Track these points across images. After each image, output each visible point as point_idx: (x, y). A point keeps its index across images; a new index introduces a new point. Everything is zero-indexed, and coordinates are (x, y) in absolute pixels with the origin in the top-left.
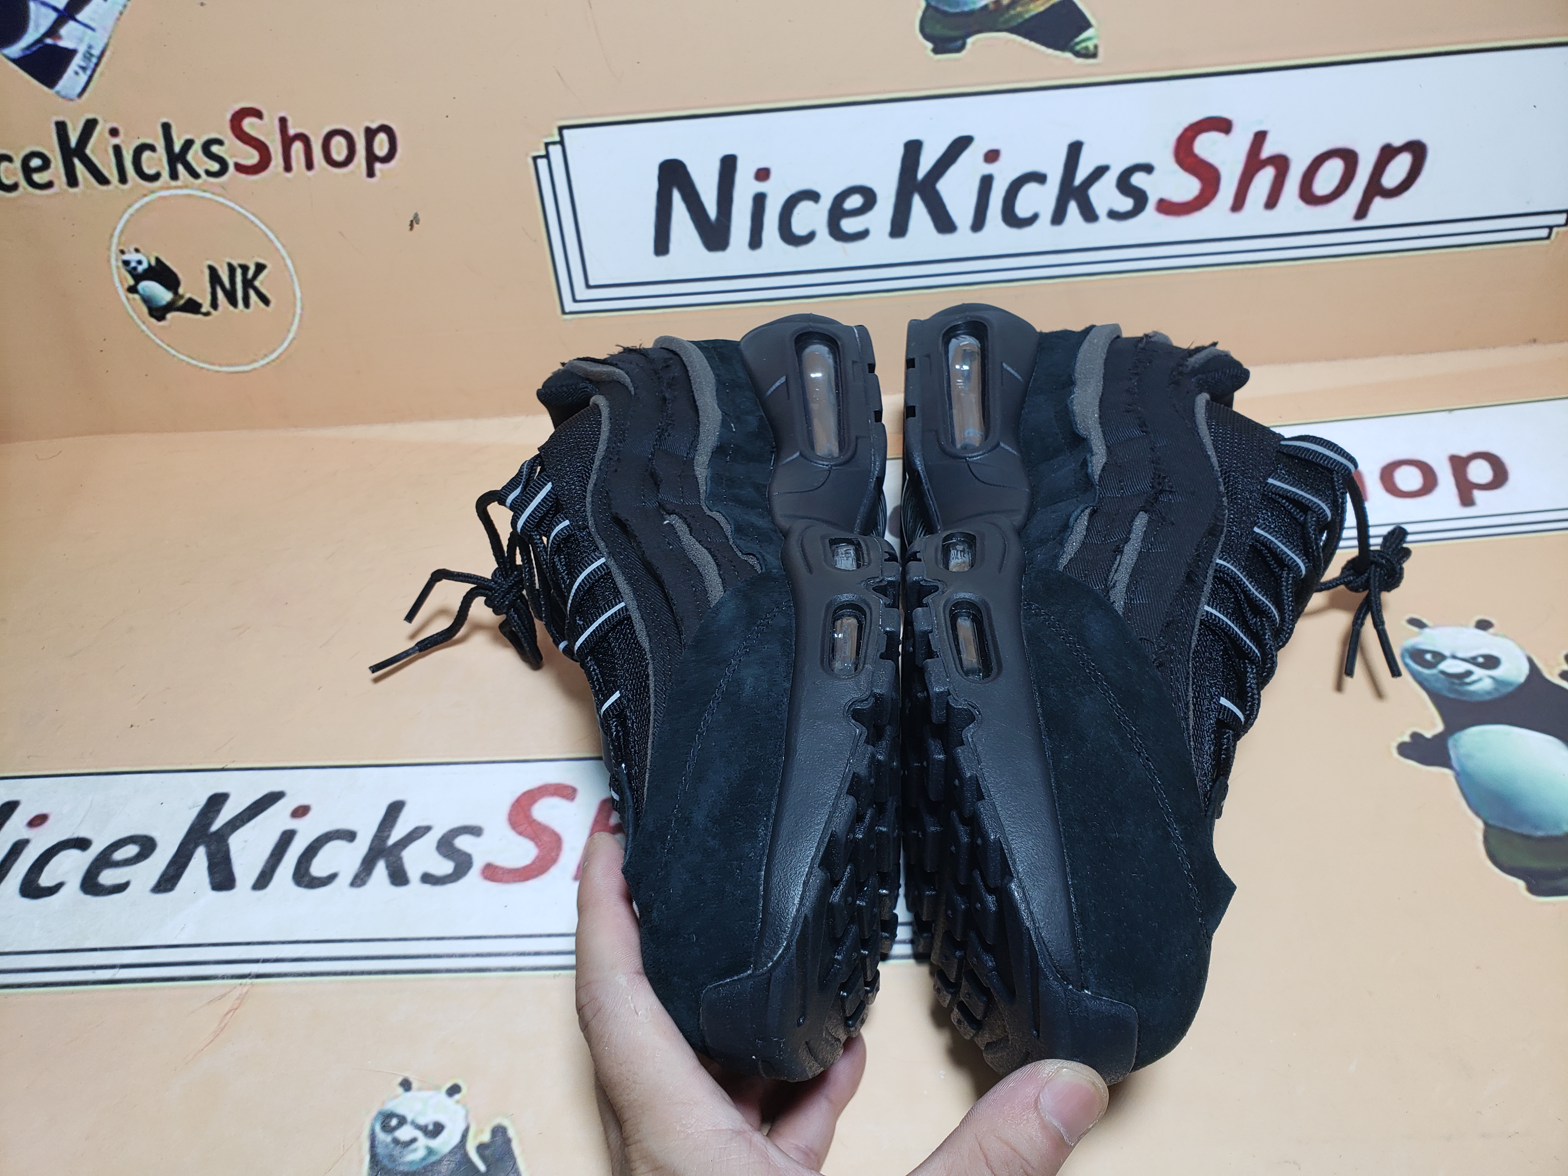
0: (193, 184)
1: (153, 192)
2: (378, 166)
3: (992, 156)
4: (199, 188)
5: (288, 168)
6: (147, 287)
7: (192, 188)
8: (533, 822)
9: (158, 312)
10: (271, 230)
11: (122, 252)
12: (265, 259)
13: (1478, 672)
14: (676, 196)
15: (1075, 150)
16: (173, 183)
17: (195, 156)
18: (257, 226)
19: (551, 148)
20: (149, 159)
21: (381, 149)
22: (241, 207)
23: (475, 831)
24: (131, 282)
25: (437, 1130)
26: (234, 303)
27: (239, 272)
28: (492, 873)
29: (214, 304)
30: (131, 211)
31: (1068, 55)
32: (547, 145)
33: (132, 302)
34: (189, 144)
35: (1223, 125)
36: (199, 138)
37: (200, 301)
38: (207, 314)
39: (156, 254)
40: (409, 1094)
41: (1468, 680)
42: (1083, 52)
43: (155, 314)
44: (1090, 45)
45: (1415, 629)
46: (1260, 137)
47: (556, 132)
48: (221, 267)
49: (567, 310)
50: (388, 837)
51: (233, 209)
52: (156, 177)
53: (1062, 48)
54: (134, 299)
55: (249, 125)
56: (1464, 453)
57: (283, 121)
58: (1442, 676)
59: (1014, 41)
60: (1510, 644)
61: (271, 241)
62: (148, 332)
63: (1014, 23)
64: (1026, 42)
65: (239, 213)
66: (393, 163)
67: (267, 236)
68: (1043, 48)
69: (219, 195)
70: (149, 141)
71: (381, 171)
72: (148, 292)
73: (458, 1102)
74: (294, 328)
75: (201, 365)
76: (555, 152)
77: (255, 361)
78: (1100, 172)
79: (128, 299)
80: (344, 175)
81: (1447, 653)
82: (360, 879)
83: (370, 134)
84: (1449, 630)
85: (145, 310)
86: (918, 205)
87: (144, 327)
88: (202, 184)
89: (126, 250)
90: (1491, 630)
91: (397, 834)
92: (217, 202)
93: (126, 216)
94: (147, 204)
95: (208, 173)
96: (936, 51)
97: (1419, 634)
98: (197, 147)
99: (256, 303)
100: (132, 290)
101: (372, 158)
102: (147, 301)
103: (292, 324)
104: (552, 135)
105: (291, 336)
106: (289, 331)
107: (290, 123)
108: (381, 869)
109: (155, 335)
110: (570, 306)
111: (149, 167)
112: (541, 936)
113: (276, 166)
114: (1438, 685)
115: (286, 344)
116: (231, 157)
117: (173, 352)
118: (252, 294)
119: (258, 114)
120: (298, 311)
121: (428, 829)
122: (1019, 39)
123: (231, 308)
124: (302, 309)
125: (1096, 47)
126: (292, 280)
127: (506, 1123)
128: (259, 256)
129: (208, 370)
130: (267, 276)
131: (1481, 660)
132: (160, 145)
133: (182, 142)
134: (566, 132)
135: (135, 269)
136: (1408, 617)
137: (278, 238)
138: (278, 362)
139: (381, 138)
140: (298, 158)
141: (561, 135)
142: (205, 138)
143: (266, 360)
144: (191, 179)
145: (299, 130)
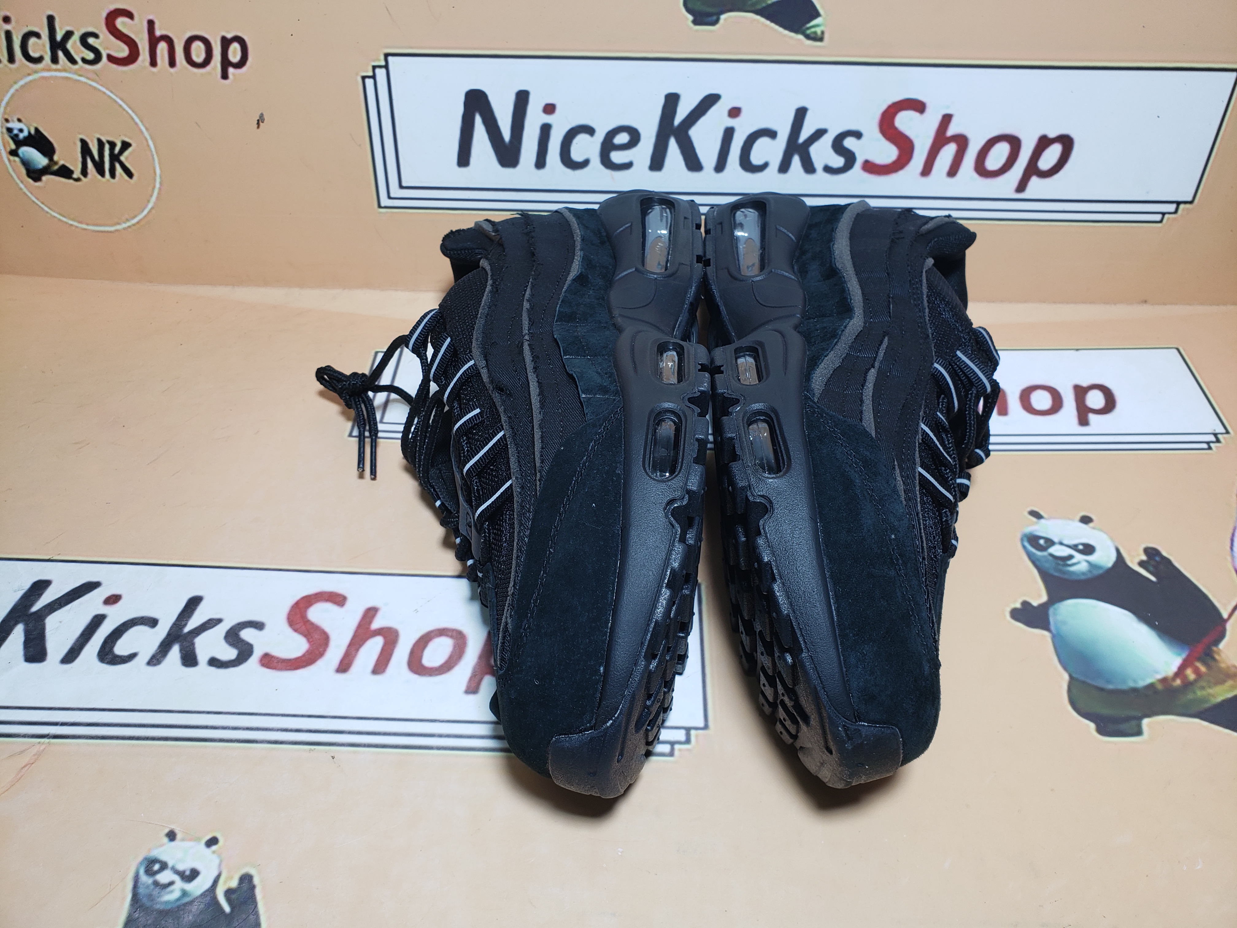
0: (71, 68)
1: (36, 72)
2: (231, 70)
3: (735, 112)
4: (75, 73)
5: (153, 63)
6: (27, 152)
7: (70, 72)
8: (307, 622)
9: (35, 174)
10: (136, 115)
11: (7, 121)
12: (130, 138)
13: (1078, 557)
14: (478, 120)
15: (801, 114)
16: (54, 66)
17: (74, 45)
18: (124, 110)
19: (378, 71)
20: (35, 44)
21: (235, 56)
22: (112, 92)
23: (258, 626)
24: (13, 147)
25: (194, 874)
26: (102, 174)
27: (107, 147)
28: (268, 661)
29: (84, 172)
30: (16, 87)
31: (800, 37)
32: (374, 67)
33: (13, 163)
34: (68, 35)
35: (918, 106)
36: (78, 30)
37: (72, 168)
38: (78, 180)
39: (35, 125)
40: (173, 843)
41: (1069, 562)
42: (812, 36)
43: (32, 175)
44: (818, 30)
45: (1034, 519)
46: (947, 119)
47: (382, 58)
48: (92, 141)
49: (383, 204)
50: (185, 625)
51: (104, 93)
52: (39, 60)
53: (796, 31)
54: (15, 161)
55: (121, 23)
56: (1085, 384)
57: (151, 23)
58: (1050, 558)
59: (758, 21)
60: (1104, 536)
61: (136, 124)
62: (25, 190)
63: (759, 7)
64: (768, 22)
65: (108, 96)
66: (244, 69)
67: (132, 119)
68: (781, 30)
69: (93, 80)
70: (36, 29)
71: (234, 75)
72: (27, 156)
73: (214, 852)
74: (154, 199)
75: (71, 222)
76: (381, 73)
77: (118, 224)
78: (820, 133)
79: (9, 160)
80: (202, 75)
81: (1056, 540)
82: (155, 660)
83: (226, 43)
84: (1059, 522)
85: (23, 171)
86: (673, 146)
87: (22, 186)
88: (78, 70)
89: (10, 119)
90: (1091, 525)
91: (193, 624)
92: (90, 85)
93: (12, 91)
94: (31, 81)
95: (84, 60)
96: (695, 22)
97: (1036, 523)
98: (76, 38)
99: (121, 174)
100: (14, 153)
101: (226, 63)
102: (26, 163)
103: (151, 196)
104: (379, 60)
105: (150, 206)
106: (149, 201)
107: (157, 26)
108: (175, 652)
109: (31, 193)
110: (385, 201)
111: (34, 51)
112: (303, 716)
113: (143, 61)
114: (1047, 565)
115: (145, 212)
116: (105, 49)
117: (46, 209)
118: (118, 167)
119: (130, 15)
120: (158, 185)
121: (219, 621)
122: (762, 20)
123: (99, 177)
124: (161, 184)
125: (823, 33)
126: (153, 158)
127: (253, 872)
128: (126, 136)
129: (77, 227)
130: (131, 154)
131: (1081, 547)
132: (45, 34)
133: (63, 32)
134: (390, 59)
135: (17, 135)
136: (1029, 509)
137: (142, 122)
138: (138, 226)
139: (235, 47)
140: (162, 56)
141: (386, 61)
142: (83, 31)
143: (128, 224)
144: (69, 64)
145: (164, 32)
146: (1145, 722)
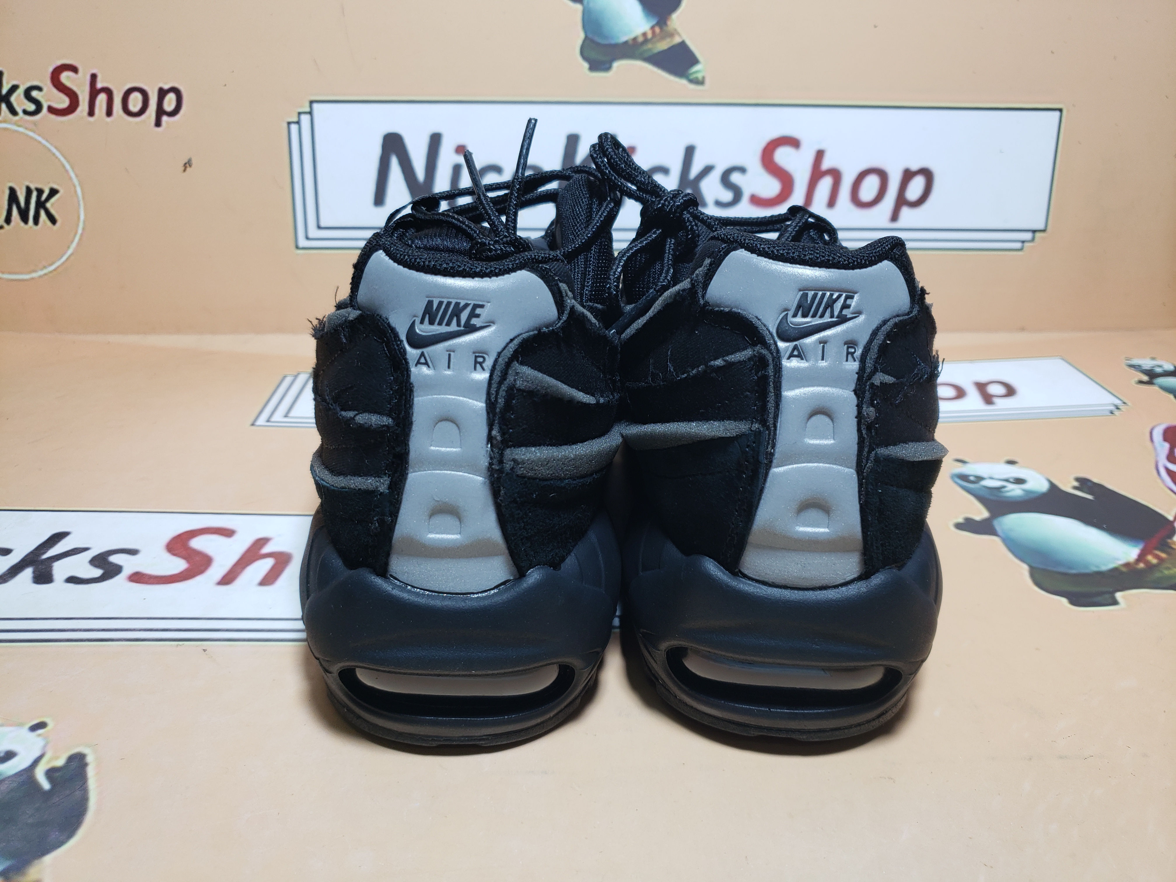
0: (11, 120)
2: (165, 119)
3: (631, 152)
4: (16, 124)
5: (91, 113)
7: (10, 123)
8: (189, 549)
10: (68, 162)
12: (59, 185)
13: (1010, 486)
14: (394, 161)
15: (690, 151)
17: (18, 98)
18: (57, 158)
19: (302, 116)
21: (169, 104)
22: (47, 141)
23: (132, 552)
25: (8, 757)
26: (26, 221)
27: (34, 194)
28: (138, 578)
29: (8, 220)
31: (685, 81)
32: (300, 114)
34: (14, 88)
35: (794, 143)
36: (23, 84)
41: (1004, 490)
42: (695, 80)
44: (700, 76)
45: (961, 465)
46: (820, 155)
47: (308, 104)
48: (21, 189)
49: (300, 247)
50: (44, 553)
51: (40, 142)
53: (680, 76)
55: (66, 77)
56: (984, 381)
57: (94, 77)
58: (984, 488)
60: (1032, 472)
61: (67, 171)
63: (646, 55)
64: (656, 69)
65: (44, 146)
66: (177, 118)
67: (64, 166)
68: (667, 76)
69: (31, 130)
71: (167, 122)
74: (73, 246)
76: (305, 119)
77: (35, 271)
78: (707, 170)
80: (137, 123)
81: (986, 476)
83: (162, 93)
84: (985, 465)
88: (18, 121)
90: (1017, 465)
91: (53, 552)
92: (27, 135)
95: (25, 112)
96: (591, 69)
97: (963, 467)
98: (20, 91)
99: (45, 222)
101: (160, 112)
103: (72, 242)
104: (304, 107)
105: (70, 252)
106: (69, 247)
107: (99, 79)
108: (27, 573)
110: (303, 242)
112: (172, 619)
113: (82, 111)
114: (983, 493)
115: (64, 258)
116: (46, 101)
118: (43, 214)
119: (74, 69)
120: (80, 231)
121: (86, 549)
122: (651, 67)
123: (22, 224)
124: (84, 229)
125: (704, 78)
126: (79, 205)
128: (55, 183)
130: (58, 200)
131: (1012, 480)
133: (9, 86)
134: (315, 106)
137: (73, 168)
138: (55, 273)
139: (171, 97)
140: (101, 106)
141: (311, 107)
142: (28, 84)
143: (45, 271)
144: (10, 116)
145: (105, 85)
146: (1119, 595)
